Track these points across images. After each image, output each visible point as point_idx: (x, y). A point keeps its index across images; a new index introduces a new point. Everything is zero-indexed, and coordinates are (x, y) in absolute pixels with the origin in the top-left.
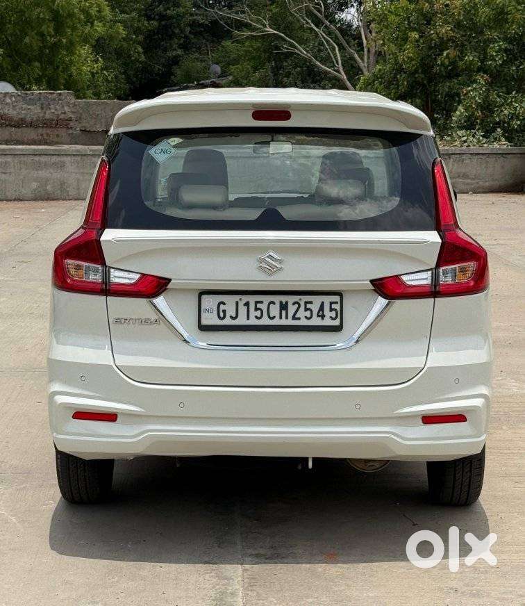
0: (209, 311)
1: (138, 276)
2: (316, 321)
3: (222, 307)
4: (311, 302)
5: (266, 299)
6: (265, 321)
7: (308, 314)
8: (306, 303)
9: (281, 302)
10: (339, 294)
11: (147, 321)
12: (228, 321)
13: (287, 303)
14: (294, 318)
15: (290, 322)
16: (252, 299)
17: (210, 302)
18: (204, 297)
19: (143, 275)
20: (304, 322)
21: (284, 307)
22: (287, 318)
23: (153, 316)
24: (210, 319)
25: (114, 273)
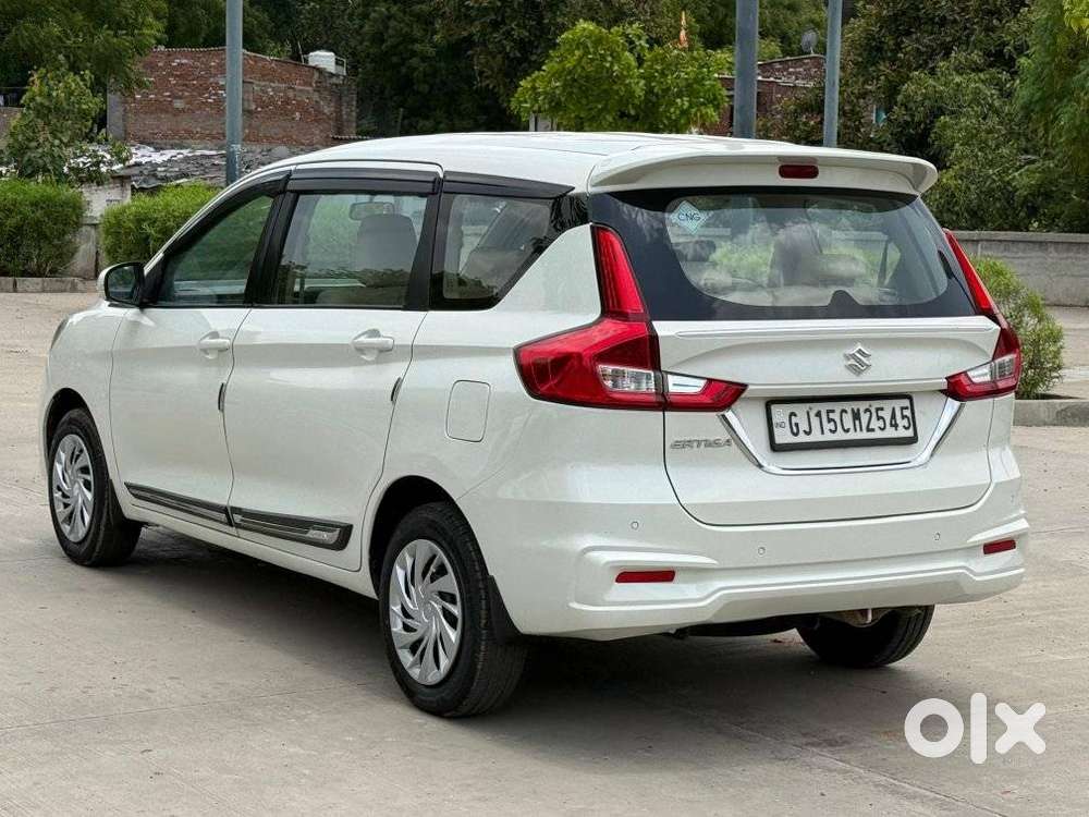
0: (781, 425)
1: (702, 383)
2: (890, 433)
3: (794, 420)
4: (882, 409)
5: (838, 406)
6: (840, 436)
7: (881, 424)
8: (877, 410)
9: (853, 410)
10: (908, 397)
11: (716, 444)
12: (802, 438)
13: (858, 410)
14: (869, 430)
15: (865, 435)
16: (823, 407)
17: (779, 414)
18: (773, 407)
19: (710, 381)
20: (878, 435)
21: (856, 416)
22: (861, 430)
23: (724, 435)
24: (783, 436)
25: (671, 379)
